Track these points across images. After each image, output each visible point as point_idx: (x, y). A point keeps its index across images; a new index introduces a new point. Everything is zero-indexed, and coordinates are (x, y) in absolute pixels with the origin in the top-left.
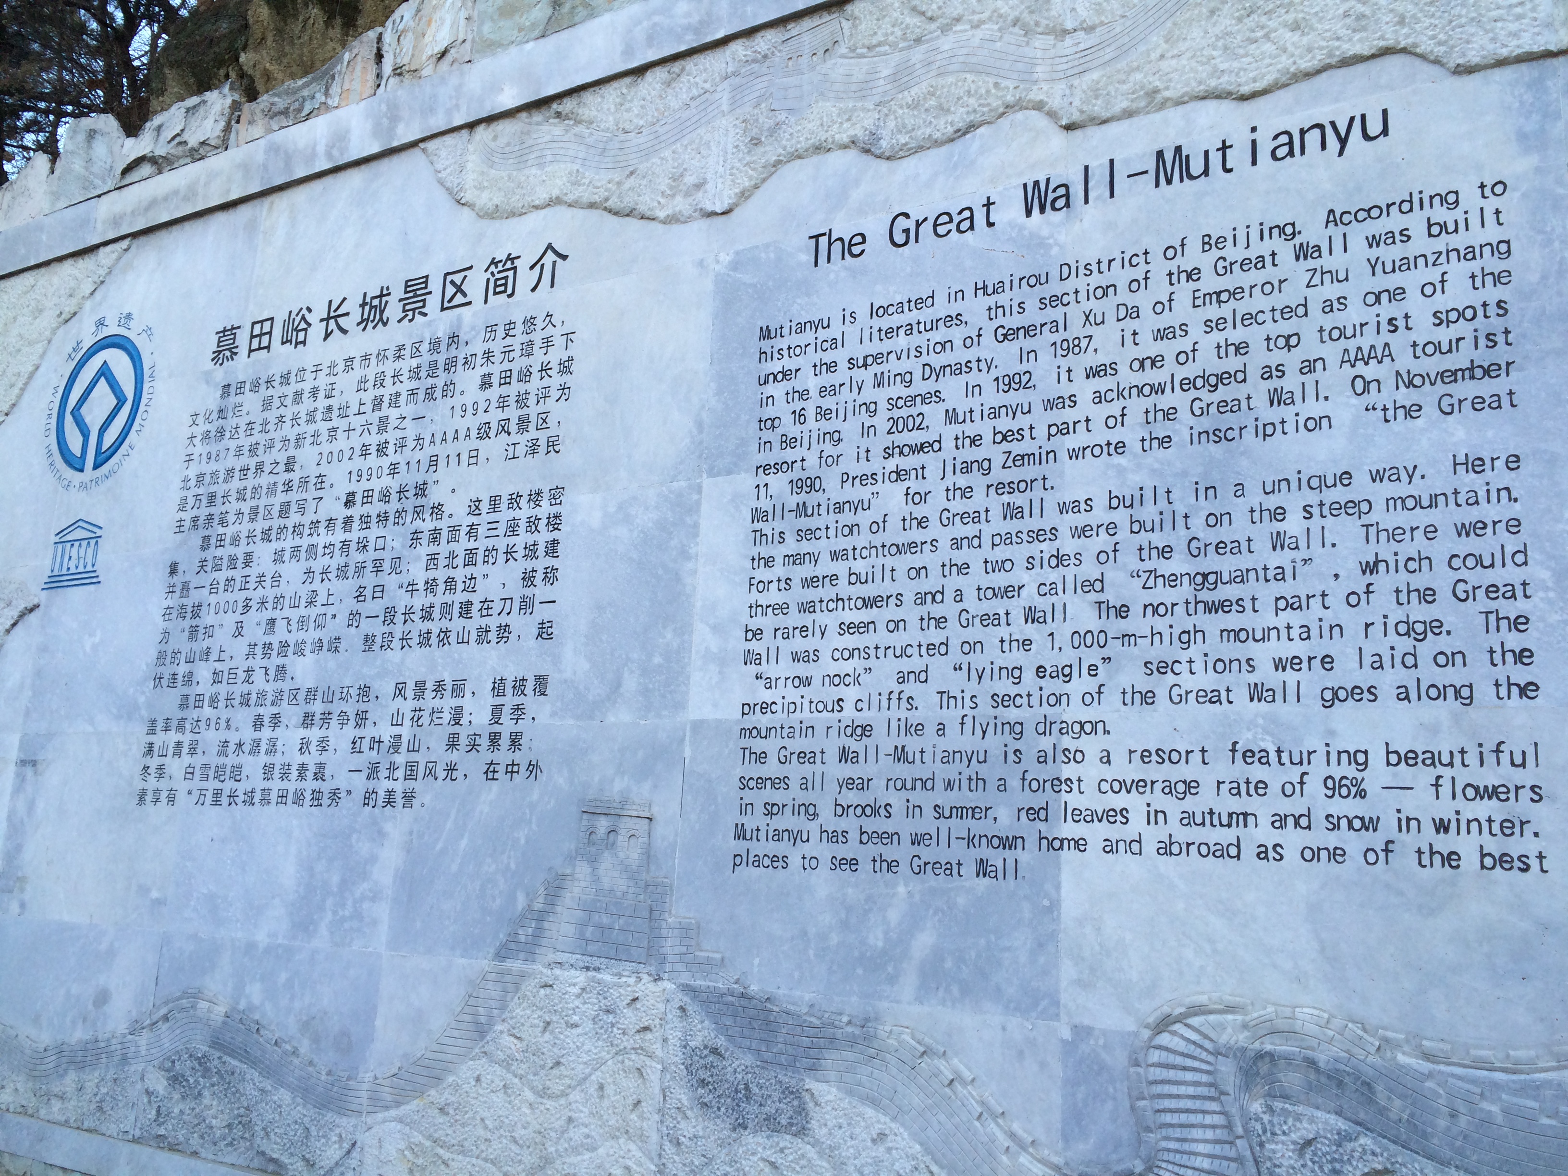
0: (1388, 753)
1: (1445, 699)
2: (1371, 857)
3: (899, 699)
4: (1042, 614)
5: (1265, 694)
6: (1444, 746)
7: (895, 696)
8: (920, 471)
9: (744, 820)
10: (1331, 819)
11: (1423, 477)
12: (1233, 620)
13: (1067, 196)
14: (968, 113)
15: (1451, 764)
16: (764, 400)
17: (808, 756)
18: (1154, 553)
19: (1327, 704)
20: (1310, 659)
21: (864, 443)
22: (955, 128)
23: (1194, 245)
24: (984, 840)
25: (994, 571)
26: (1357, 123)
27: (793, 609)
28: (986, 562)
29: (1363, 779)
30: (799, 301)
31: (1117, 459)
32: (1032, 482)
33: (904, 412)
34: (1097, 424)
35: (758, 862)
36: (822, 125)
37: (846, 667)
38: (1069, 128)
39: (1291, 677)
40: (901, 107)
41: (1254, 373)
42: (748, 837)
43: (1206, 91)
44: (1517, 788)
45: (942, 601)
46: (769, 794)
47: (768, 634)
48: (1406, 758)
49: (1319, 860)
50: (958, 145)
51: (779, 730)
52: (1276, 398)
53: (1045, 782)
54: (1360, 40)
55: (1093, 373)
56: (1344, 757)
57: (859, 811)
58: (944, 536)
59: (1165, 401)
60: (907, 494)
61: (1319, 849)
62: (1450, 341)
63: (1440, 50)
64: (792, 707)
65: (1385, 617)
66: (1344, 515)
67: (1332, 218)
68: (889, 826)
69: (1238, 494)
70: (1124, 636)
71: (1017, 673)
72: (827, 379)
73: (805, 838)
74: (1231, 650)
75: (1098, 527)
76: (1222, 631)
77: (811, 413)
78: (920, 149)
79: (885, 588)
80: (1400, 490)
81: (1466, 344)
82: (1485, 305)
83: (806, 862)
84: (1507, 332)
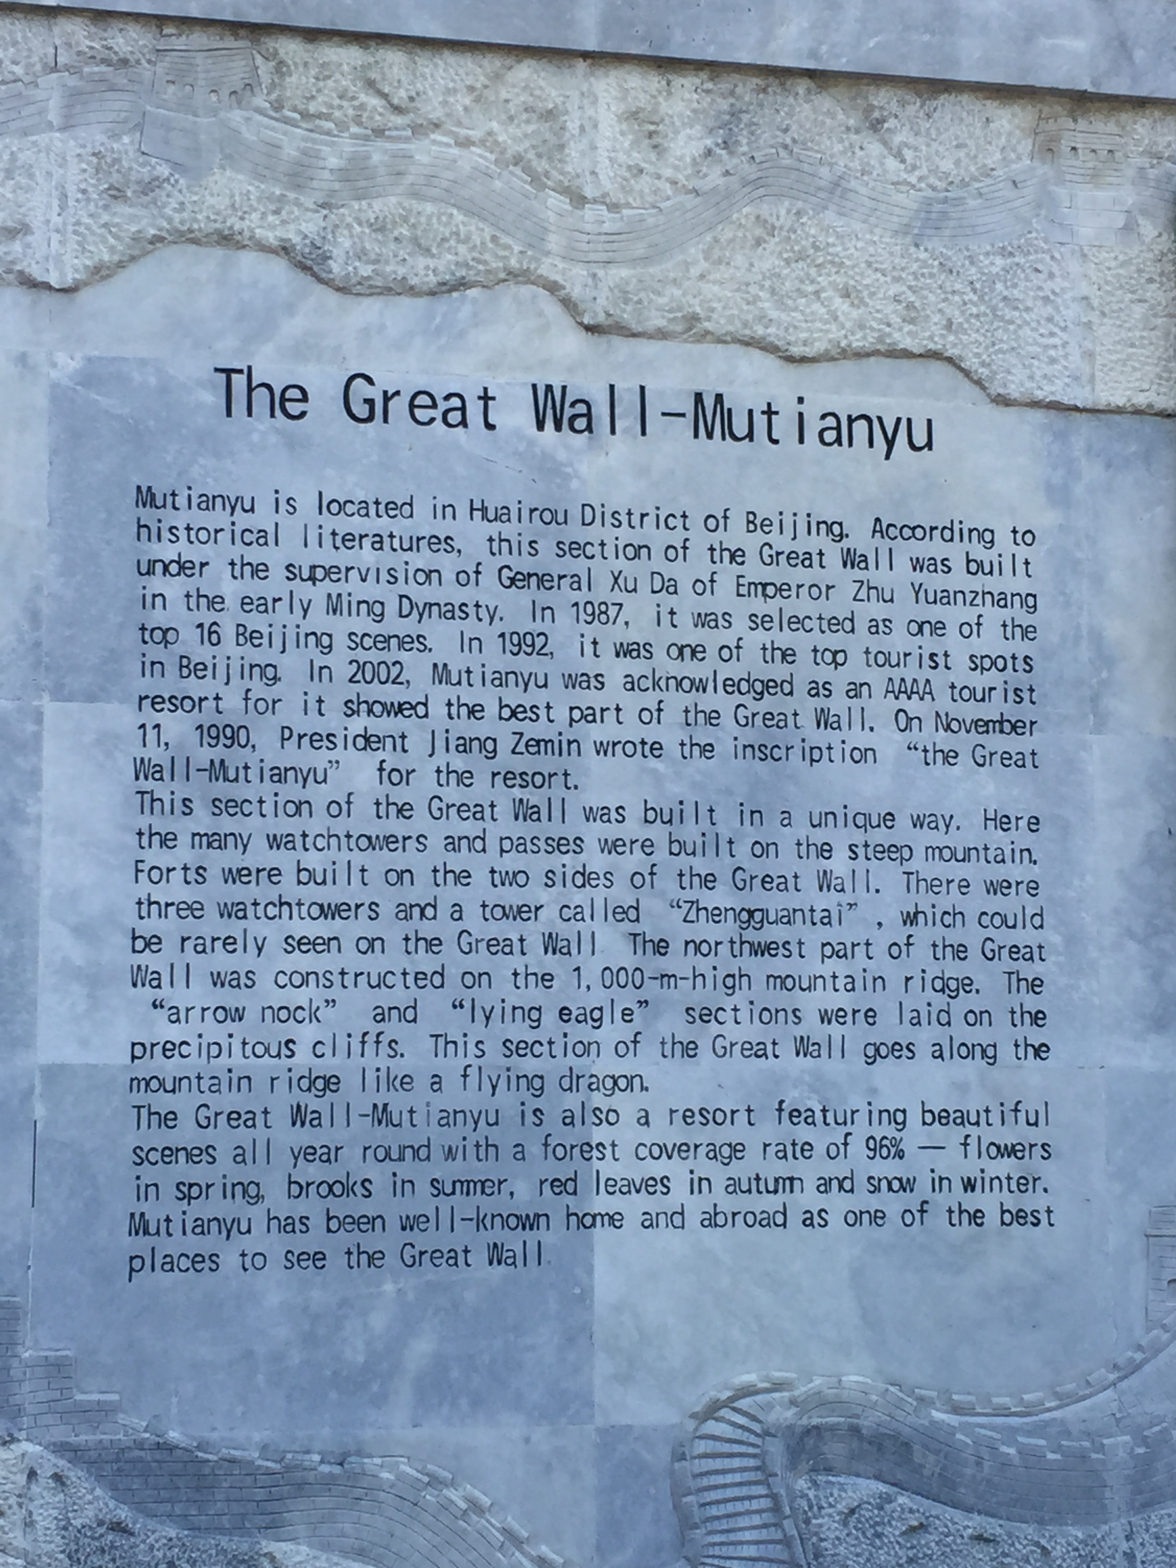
0: (924, 1112)
1: (973, 1058)
2: (908, 1219)
3: (378, 1042)
4: (565, 943)
5: (811, 1049)
6: (972, 1106)
7: (371, 1039)
8: (399, 741)
9: (144, 1207)
10: (872, 1181)
11: (958, 828)
12: (779, 965)
13: (589, 415)
14: (457, 264)
15: (977, 1123)
16: (149, 600)
17: (244, 1117)
18: (696, 881)
19: (870, 1061)
20: (855, 1012)
21: (315, 690)
22: (439, 279)
23: (738, 522)
24: (498, 1220)
25: (503, 884)
26: (903, 425)
27: (211, 912)
28: (493, 871)
29: (901, 1139)
30: (201, 461)
31: (652, 762)
32: (550, 776)
33: (374, 656)
34: (629, 715)
35: (170, 1264)
36: (233, 206)
37: (301, 997)
38: (589, 329)
39: (835, 1030)
40: (360, 224)
41: (801, 687)
42: (153, 1230)
43: (752, 338)
44: (1031, 1146)
45: (435, 918)
46: (182, 1170)
47: (170, 945)
48: (940, 1117)
49: (861, 1224)
50: (441, 305)
51: (195, 1082)
52: (823, 720)
53: (572, 1147)
54: (910, 333)
55: (624, 651)
56: (885, 1115)
57: (324, 1189)
58: (436, 833)
59: (709, 701)
60: (381, 770)
61: (861, 1213)
62: (984, 689)
63: (983, 372)
64: (214, 1050)
65: (924, 971)
66: (887, 859)
67: (880, 528)
68: (369, 1208)
69: (786, 822)
70: (663, 976)
71: (535, 1015)
72: (254, 588)
73: (244, 1229)
74: (779, 999)
75: (632, 843)
76: (768, 977)
77: (228, 632)
78: (387, 291)
79: (353, 893)
80: (938, 838)
81: (997, 695)
82: (1014, 658)
83: (248, 1260)
84: (1031, 690)
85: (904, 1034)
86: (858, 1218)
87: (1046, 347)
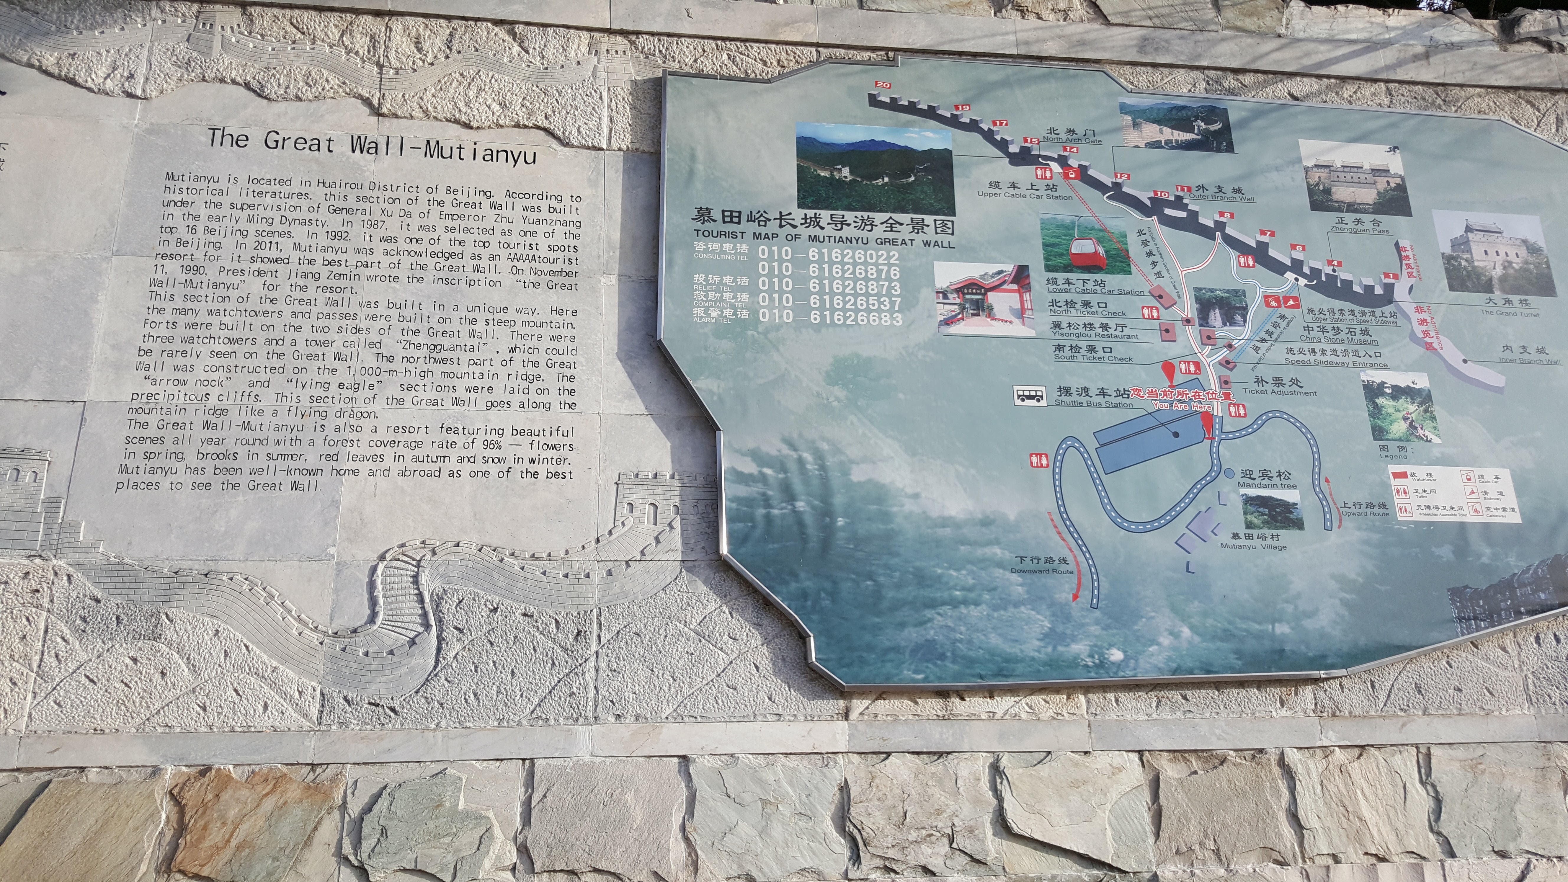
0: (513, 430)
1: (539, 408)
2: (501, 475)
3: (249, 395)
4: (344, 356)
5: (460, 403)
6: (537, 428)
8: (274, 273)
9: (127, 461)
10: (485, 458)
11: (538, 314)
12: (447, 368)
13: (376, 148)
14: (322, 89)
15: (539, 435)
16: (166, 216)
17: (180, 425)
18: (410, 332)
19: (488, 408)
20: (482, 388)
21: (237, 252)
22: (314, 96)
23: (442, 190)
24: (297, 471)
25: (317, 332)
26: (522, 154)
27: (177, 340)
28: (313, 326)
29: (501, 441)
30: (197, 163)
31: (393, 284)
32: (344, 288)
33: (267, 239)
34: (384, 265)
35: (136, 486)
36: (224, 67)
37: (215, 376)
38: (380, 115)
39: (473, 395)
40: (279, 74)
41: (467, 256)
42: (130, 471)
43: (454, 119)
44: (564, 445)
45: (283, 345)
46: (148, 447)
47: (156, 353)
48: (520, 432)
49: (478, 476)
50: (314, 105)
51: (159, 410)
53: (338, 441)
54: (528, 119)
55: (384, 239)
56: (493, 431)
57: (215, 456)
59: (422, 260)
60: (264, 284)
61: (478, 472)
62: (554, 258)
63: (560, 134)
64: (171, 397)
65: (517, 372)
66: (503, 325)
67: (508, 194)
68: (236, 464)
69: (455, 310)
70: (390, 371)
71: (326, 386)
72: (214, 212)
73: (174, 472)
74: (446, 381)
75: (381, 316)
76: (442, 372)
77: (200, 229)
78: (290, 100)
79: (247, 334)
80: (526, 317)
81: (560, 261)
82: (569, 246)
83: (174, 486)
84: (576, 259)
85: (506, 398)
86: (476, 474)
87: (590, 125)
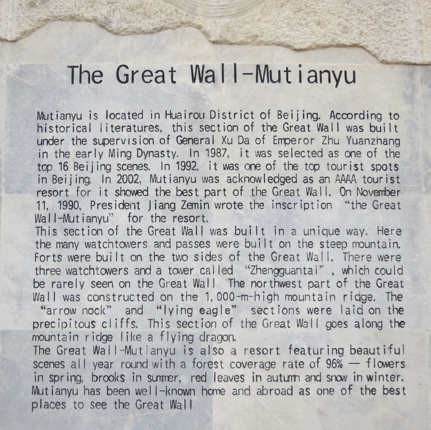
0: (351, 349)
1: (372, 327)
2: (344, 392)
3: (127, 322)
4: (202, 283)
5: (304, 324)
6: (371, 346)
7: (125, 321)
8: (136, 205)
9: (37, 384)
10: (329, 377)
11: (366, 234)
12: (290, 291)
13: (213, 76)
14: (161, 21)
15: (374, 353)
16: (41, 154)
17: (75, 350)
18: (256, 257)
19: (328, 329)
20: (322, 309)
21: (104, 186)
22: (154, 27)
23: (274, 114)
24: (174, 391)
25: (177, 260)
26: (343, 74)
27: (63, 272)
28: (173, 255)
29: (341, 360)
30: (62, 101)
31: (238, 211)
32: (197, 217)
33: (127, 172)
34: (229, 193)
35: (47, 406)
36: (75, 5)
37: (97, 305)
38: (213, 42)
39: (314, 316)
40: (123, 8)
41: (300, 179)
42: (41, 392)
43: (280, 42)
44: (397, 362)
45: (150, 273)
46: (52, 371)
47: (48, 285)
48: (358, 351)
49: (324, 394)
50: (155, 37)
51: (57, 337)
52: (309, 192)
53: (204, 363)
54: (345, 37)
55: (227, 167)
56: (335, 351)
57: (106, 378)
58: (151, 240)
59: (261, 186)
60: (129, 216)
61: (324, 389)
62: (378, 178)
63: (376, 51)
64: (64, 325)
65: (351, 292)
66: (336, 247)
67: (333, 115)
68: (124, 386)
69: (294, 233)
70: (242, 296)
71: (190, 311)
72: (81, 148)
73: (75, 393)
74: (290, 304)
75: (230, 243)
76: (286, 295)
77: (71, 165)
78: (134, 33)
79: (118, 264)
80: (358, 239)
81: (383, 180)
82: (390, 165)
83: (77, 405)
84: (398, 178)
85: (343, 318)
86: (323, 391)
87: (403, 40)
